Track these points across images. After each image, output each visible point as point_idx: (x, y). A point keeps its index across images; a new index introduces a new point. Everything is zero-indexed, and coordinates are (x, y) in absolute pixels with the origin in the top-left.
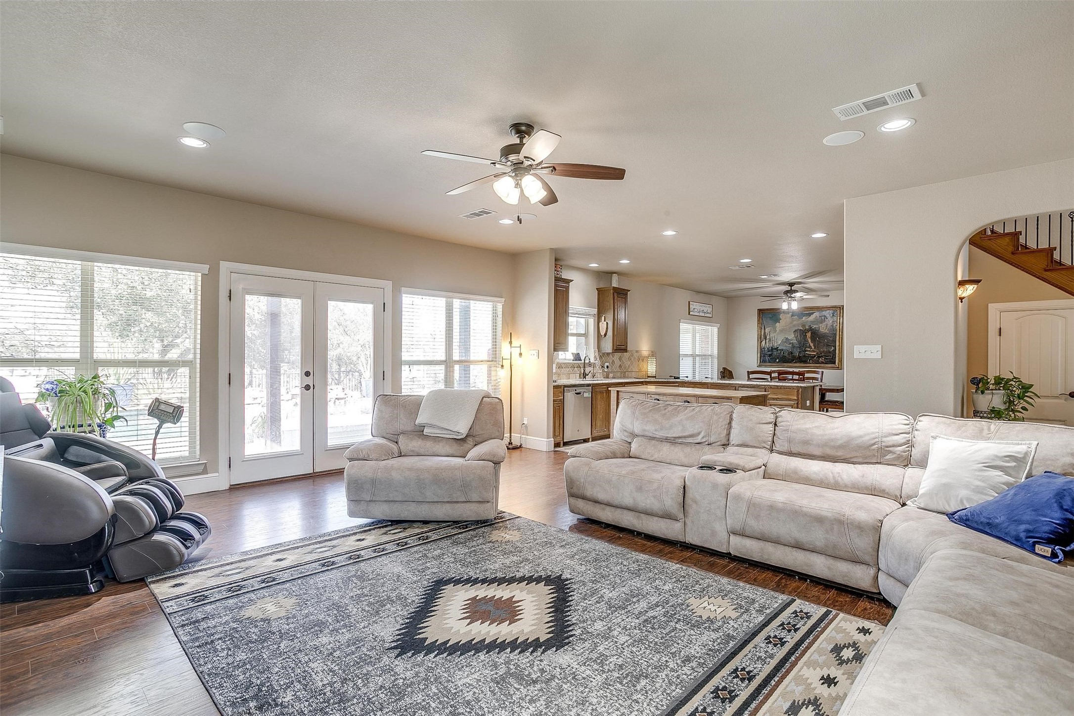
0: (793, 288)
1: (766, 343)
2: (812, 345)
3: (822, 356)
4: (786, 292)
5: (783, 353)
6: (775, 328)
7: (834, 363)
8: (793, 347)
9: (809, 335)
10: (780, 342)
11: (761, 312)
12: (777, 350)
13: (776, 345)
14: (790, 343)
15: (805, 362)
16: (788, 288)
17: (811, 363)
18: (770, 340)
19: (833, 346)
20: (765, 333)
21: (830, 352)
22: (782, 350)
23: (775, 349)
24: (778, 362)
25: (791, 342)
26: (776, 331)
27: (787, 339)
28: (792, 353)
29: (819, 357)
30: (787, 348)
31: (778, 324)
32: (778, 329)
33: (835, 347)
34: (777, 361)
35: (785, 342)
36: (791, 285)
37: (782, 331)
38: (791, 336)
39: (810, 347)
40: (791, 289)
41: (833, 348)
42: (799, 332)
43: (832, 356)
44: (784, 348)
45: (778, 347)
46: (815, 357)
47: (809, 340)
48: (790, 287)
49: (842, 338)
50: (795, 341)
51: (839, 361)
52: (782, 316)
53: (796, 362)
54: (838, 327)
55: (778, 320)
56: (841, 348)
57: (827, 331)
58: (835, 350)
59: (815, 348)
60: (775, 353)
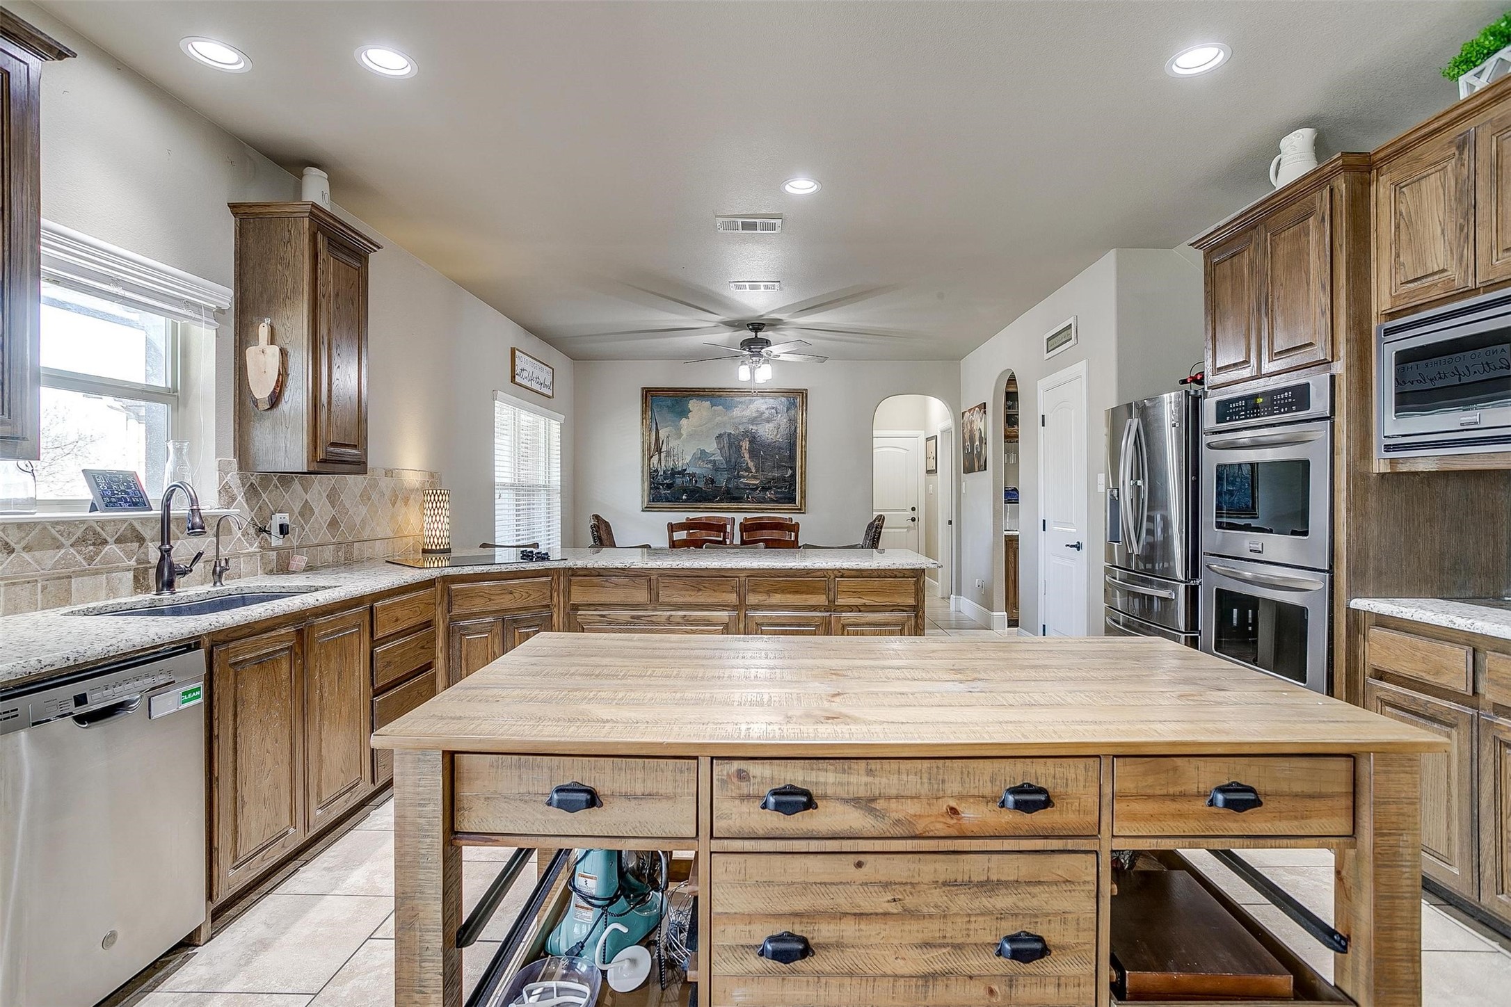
0: (760, 335)
1: (660, 459)
2: (751, 464)
3: (770, 488)
4: (747, 344)
5: (696, 481)
6: (679, 429)
7: (793, 501)
8: (716, 469)
9: (745, 445)
10: (688, 458)
11: (651, 396)
12: (684, 476)
13: (680, 464)
14: (710, 462)
15: (738, 499)
16: (752, 335)
17: (749, 502)
18: (668, 454)
19: (791, 468)
20: (657, 439)
21: (784, 479)
22: (693, 475)
23: (679, 473)
24: (685, 501)
25: (712, 458)
26: (679, 436)
27: (703, 452)
28: (712, 481)
29: (764, 489)
30: (703, 471)
31: (684, 421)
32: (684, 432)
33: (793, 469)
34: (684, 497)
35: (700, 458)
36: (757, 326)
37: (692, 435)
38: (711, 447)
39: (748, 469)
40: (756, 336)
41: (790, 472)
42: (726, 439)
43: (790, 488)
44: (698, 471)
45: (685, 470)
46: (757, 489)
47: (747, 455)
48: (756, 332)
49: (806, 452)
50: (718, 457)
51: (802, 497)
52: (693, 404)
53: (721, 501)
54: (799, 430)
55: (684, 413)
56: (805, 472)
57: (779, 438)
58: (793, 476)
59: (756, 472)
60: (679, 481)
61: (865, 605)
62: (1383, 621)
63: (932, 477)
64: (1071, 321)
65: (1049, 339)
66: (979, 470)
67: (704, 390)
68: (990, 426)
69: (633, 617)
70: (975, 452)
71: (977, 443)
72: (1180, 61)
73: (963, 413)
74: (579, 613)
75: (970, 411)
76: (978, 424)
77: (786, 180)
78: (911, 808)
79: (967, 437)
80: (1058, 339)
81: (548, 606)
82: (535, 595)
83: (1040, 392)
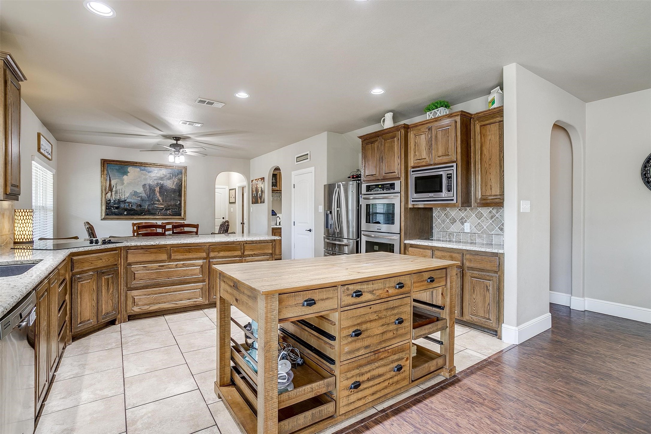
0: (179, 142)
1: (112, 195)
2: (160, 198)
3: (169, 209)
4: (172, 145)
5: (132, 206)
6: (122, 181)
7: (180, 215)
8: (142, 200)
9: (157, 189)
10: (127, 195)
11: (106, 163)
12: (125, 203)
13: (123, 197)
14: (139, 197)
15: (154, 214)
16: (175, 142)
17: (159, 215)
18: (116, 192)
19: (179, 200)
20: (110, 185)
21: (176, 205)
22: (130, 203)
23: (122, 202)
24: (126, 215)
25: (140, 195)
26: (123, 184)
27: (135, 192)
28: (140, 206)
29: (166, 210)
30: (136, 201)
31: (125, 177)
32: (125, 182)
33: (181, 201)
34: (125, 213)
35: (134, 195)
36: (177, 139)
37: (129, 184)
38: (140, 190)
39: (158, 201)
40: (177, 143)
41: (179, 202)
42: (148, 187)
43: (179, 209)
44: (132, 201)
45: (126, 200)
46: (163, 209)
47: (158, 194)
48: (177, 141)
49: (186, 194)
50: (144, 195)
51: (184, 213)
52: (130, 169)
53: (145, 215)
54: (183, 184)
55: (126, 173)
56: (186, 202)
57: (174, 187)
58: (180, 204)
59: (163, 202)
60: (122, 205)
61: (254, 254)
62: (412, 246)
63: (232, 205)
64: (308, 152)
65: (297, 158)
66: (261, 203)
67: (136, 163)
68: (266, 187)
69: (160, 266)
70: (259, 196)
71: (260, 192)
72: (373, 91)
73: (252, 181)
74: (132, 266)
75: (256, 180)
76: (260, 185)
77: (237, 92)
78: (380, 292)
79: (254, 190)
80: (300, 158)
81: (116, 265)
82: (112, 260)
83: (293, 176)
